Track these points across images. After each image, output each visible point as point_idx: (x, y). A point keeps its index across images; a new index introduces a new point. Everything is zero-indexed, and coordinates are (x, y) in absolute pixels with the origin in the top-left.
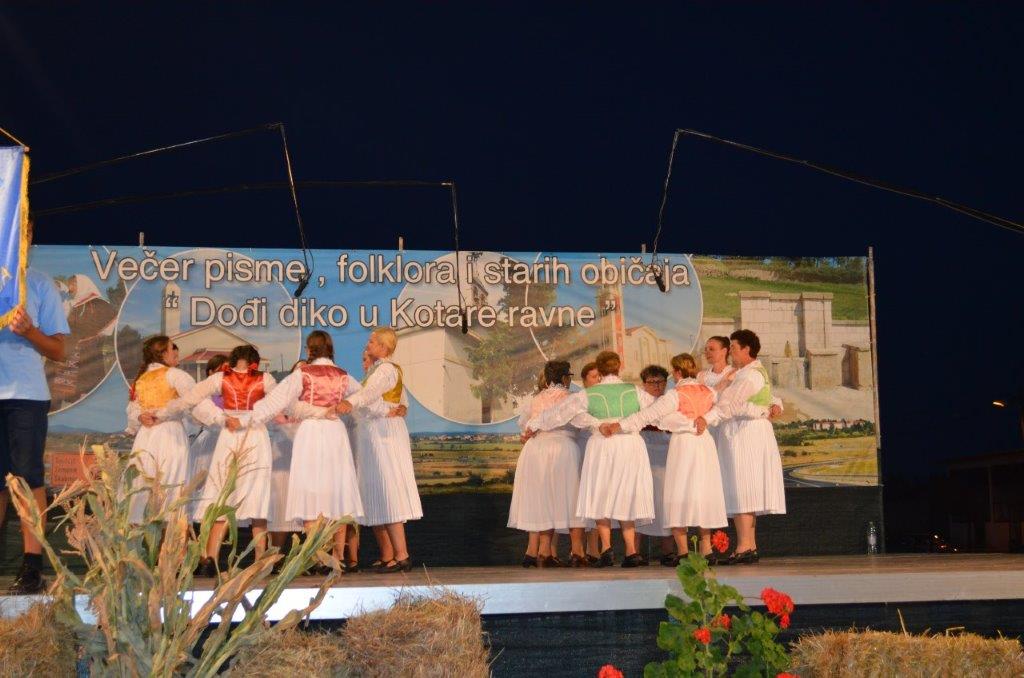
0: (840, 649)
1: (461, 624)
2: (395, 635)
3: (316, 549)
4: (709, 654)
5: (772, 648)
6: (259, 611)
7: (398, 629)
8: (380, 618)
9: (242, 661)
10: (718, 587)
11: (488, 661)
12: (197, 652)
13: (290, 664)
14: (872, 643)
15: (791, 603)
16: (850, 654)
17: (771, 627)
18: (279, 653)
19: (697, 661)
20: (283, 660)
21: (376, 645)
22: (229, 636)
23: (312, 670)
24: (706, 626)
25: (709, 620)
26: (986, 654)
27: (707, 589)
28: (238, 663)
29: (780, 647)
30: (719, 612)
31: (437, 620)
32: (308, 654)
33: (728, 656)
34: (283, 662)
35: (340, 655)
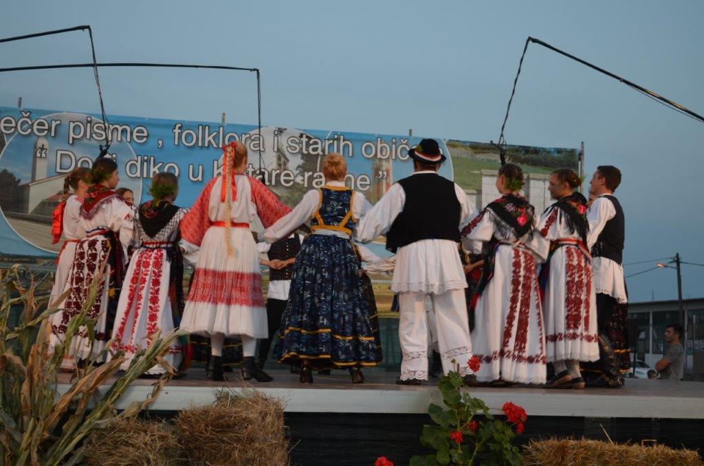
0: (562, 451)
1: (269, 419)
2: (217, 426)
3: (156, 355)
4: (460, 451)
5: (509, 449)
6: (108, 402)
7: (220, 421)
8: (206, 412)
9: (94, 441)
10: (470, 399)
11: (288, 449)
12: (58, 431)
13: (133, 446)
14: (587, 448)
15: (525, 414)
16: (570, 457)
17: (509, 432)
18: (124, 436)
19: (451, 456)
20: (127, 442)
21: (202, 433)
22: (84, 421)
23: (150, 450)
24: (459, 429)
25: (461, 425)
26: (673, 461)
27: (462, 401)
28: (90, 443)
29: (515, 448)
30: (470, 419)
31: (251, 415)
32: (147, 438)
33: (475, 453)
34: (127, 444)
35: (172, 441)
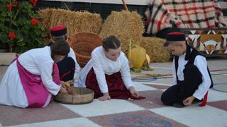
0: (50, 13)
4: (11, 12)
14: (60, 12)
16: (53, 15)
17: (31, 6)
19: (7, 14)
24: (10, 4)
26: (91, 17)
29: (33, 12)
33: (17, 14)
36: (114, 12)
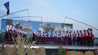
1: (44, 49)
4: (61, 52)
6: (30, 47)
7: (39, 49)
10: (62, 47)
11: (46, 52)
12: (25, 50)
14: (73, 52)
15: (67, 49)
20: (31, 51)
28: (28, 51)
35: (35, 51)
36: (86, 52)
